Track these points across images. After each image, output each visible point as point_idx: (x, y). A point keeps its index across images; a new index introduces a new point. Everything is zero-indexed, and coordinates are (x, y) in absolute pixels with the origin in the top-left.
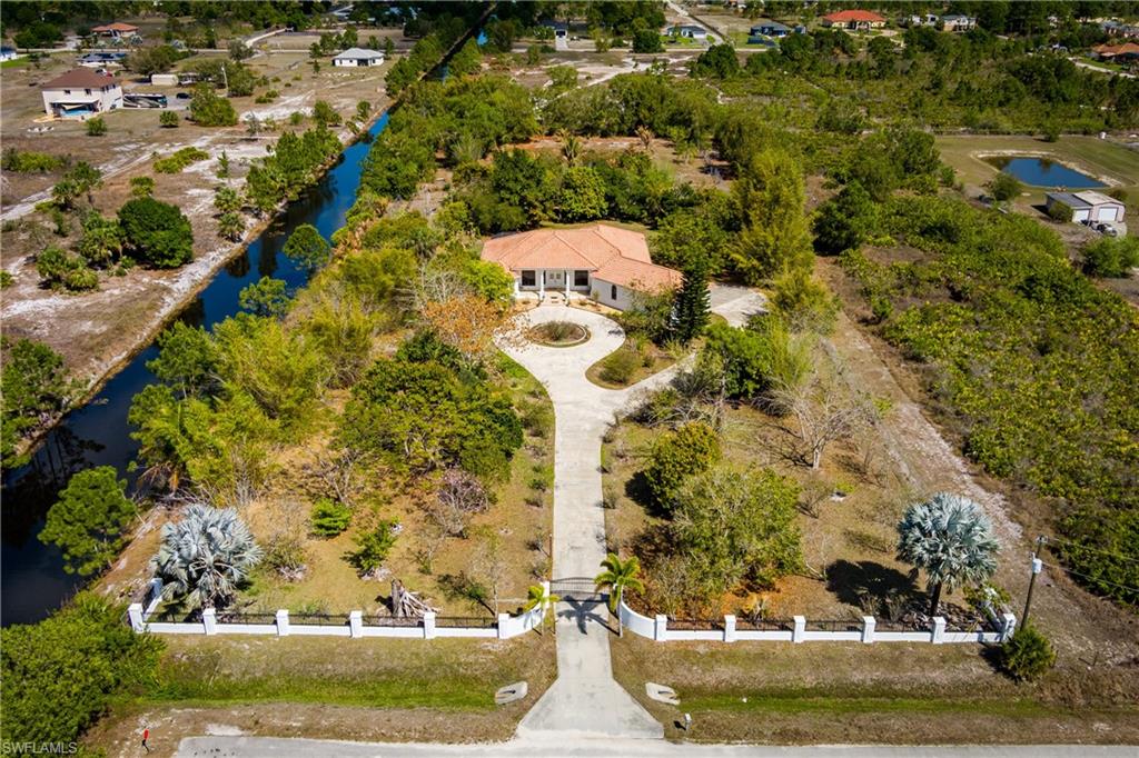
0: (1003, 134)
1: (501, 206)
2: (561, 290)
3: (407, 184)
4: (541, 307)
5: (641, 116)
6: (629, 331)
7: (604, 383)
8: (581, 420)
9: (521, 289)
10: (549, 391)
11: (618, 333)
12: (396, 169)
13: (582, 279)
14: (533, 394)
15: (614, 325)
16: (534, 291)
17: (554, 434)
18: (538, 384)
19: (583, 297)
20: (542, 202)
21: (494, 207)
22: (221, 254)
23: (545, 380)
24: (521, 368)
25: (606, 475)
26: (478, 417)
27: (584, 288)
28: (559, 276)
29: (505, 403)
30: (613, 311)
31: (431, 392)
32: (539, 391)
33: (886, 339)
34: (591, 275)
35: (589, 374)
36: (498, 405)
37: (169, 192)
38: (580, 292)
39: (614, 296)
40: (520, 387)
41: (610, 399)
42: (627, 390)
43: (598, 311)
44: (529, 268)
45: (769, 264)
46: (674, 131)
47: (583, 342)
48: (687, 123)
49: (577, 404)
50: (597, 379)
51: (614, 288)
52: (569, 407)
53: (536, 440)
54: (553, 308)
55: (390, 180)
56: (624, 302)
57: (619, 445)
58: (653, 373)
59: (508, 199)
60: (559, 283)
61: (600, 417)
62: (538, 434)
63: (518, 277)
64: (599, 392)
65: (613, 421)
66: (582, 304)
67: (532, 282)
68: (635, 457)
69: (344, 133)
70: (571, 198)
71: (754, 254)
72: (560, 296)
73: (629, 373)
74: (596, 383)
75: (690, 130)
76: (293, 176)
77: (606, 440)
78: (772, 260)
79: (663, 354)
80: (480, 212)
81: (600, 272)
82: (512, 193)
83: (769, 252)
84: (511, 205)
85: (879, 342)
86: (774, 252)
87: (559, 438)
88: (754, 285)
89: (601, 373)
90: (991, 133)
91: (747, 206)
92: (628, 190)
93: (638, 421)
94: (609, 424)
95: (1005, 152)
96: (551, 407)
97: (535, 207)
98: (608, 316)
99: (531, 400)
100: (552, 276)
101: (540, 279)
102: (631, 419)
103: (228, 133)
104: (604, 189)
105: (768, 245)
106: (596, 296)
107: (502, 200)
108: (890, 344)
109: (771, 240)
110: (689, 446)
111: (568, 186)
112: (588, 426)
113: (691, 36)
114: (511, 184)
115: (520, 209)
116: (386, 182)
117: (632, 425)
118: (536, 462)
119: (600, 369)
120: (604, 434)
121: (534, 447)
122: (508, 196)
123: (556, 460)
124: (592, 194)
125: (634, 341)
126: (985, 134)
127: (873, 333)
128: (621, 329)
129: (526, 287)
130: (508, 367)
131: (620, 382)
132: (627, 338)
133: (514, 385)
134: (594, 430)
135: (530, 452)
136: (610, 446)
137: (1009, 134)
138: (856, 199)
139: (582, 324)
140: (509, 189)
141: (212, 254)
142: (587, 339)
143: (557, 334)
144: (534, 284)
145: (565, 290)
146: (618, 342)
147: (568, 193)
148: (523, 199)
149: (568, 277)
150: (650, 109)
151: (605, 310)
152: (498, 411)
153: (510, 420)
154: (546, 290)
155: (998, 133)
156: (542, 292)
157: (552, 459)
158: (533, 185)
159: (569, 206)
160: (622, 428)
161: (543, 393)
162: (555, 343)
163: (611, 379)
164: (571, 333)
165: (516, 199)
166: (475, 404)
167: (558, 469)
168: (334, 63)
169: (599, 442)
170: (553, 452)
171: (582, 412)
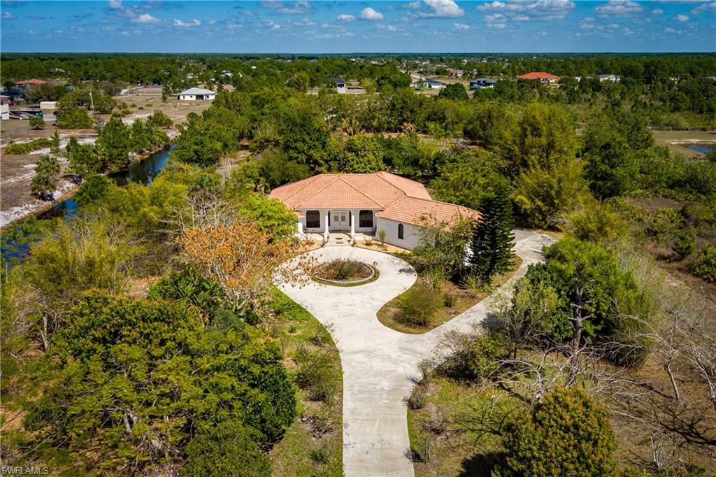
0: (683, 130)
1: (289, 164)
2: (347, 232)
3: (211, 156)
4: (326, 248)
5: (405, 116)
6: (420, 270)
7: (400, 326)
8: (376, 375)
9: (305, 231)
10: (335, 336)
11: (409, 271)
12: (202, 143)
13: (366, 219)
14: (315, 341)
15: (404, 264)
16: (319, 233)
17: (341, 396)
18: (321, 328)
19: (369, 238)
20: (327, 162)
21: (283, 165)
22: (26, 209)
23: (330, 323)
24: (301, 310)
25: (421, 464)
26: (226, 380)
27: (369, 229)
28: (343, 219)
29: (269, 355)
30: (400, 251)
31: (157, 341)
32: (322, 337)
33: (697, 276)
34: (376, 215)
35: (382, 315)
36: (257, 359)
37: (9, 166)
38: (365, 233)
39: (401, 236)
40: (299, 332)
41: (408, 346)
42: (429, 334)
43: (385, 251)
44: (313, 208)
45: (552, 204)
46: (432, 125)
47: (371, 281)
48: (442, 119)
49: (368, 353)
50: (392, 321)
51: (401, 227)
52: (360, 357)
53: (316, 407)
54: (337, 248)
55: (196, 152)
56: (412, 241)
57: (432, 412)
58: (456, 313)
59: (296, 158)
60: (345, 225)
61: (401, 370)
62: (320, 397)
63: (302, 217)
64: (395, 337)
65: (419, 376)
66: (368, 244)
67: (317, 225)
68: (458, 432)
69: (174, 133)
70: (353, 160)
71: (538, 195)
72: (345, 237)
73: (429, 313)
74: (390, 326)
75: (444, 124)
76: (115, 152)
77: (413, 405)
78: (556, 202)
79: (462, 292)
80: (271, 170)
81: (385, 212)
82: (299, 153)
83: (553, 193)
84: (298, 163)
85: (690, 278)
86: (559, 193)
87: (348, 403)
88: (538, 227)
89: (396, 315)
90: (673, 129)
91: (525, 152)
92: (403, 153)
93: (450, 376)
94: (413, 380)
95: (691, 140)
96: (338, 359)
97: (320, 165)
98: (396, 255)
99: (312, 349)
100: (336, 218)
101: (324, 220)
102: (441, 372)
103: (82, 132)
104: (382, 154)
105: (551, 187)
106: (382, 235)
107: (291, 159)
108: (705, 280)
109: (554, 182)
110: (567, 430)
111: (350, 150)
112: (385, 384)
113: (430, 87)
114: (299, 145)
115: (307, 167)
116: (192, 153)
117: (444, 381)
118: (315, 443)
119: (394, 310)
120: (409, 395)
121: (314, 418)
122: (295, 155)
123: (346, 439)
124: (371, 156)
125: (428, 279)
126: (669, 130)
127: (679, 270)
128: (412, 268)
129: (310, 229)
130: (287, 309)
131: (420, 324)
132: (419, 276)
133: (292, 330)
134: (395, 390)
135: (308, 427)
136: (418, 415)
137: (687, 130)
138: (618, 151)
139: (369, 262)
140: (295, 148)
141: (16, 209)
142: (376, 277)
143: (343, 273)
144: (319, 226)
145: (350, 231)
146: (410, 280)
147: (350, 155)
148: (310, 158)
149: (353, 217)
150: (412, 111)
151: (392, 249)
152: (256, 370)
153: (276, 382)
154: (331, 231)
155: (678, 130)
156: (326, 233)
157: (340, 435)
158: (320, 146)
159: (351, 166)
160: (432, 387)
161: (328, 339)
162: (341, 282)
163: (408, 321)
164: (358, 271)
165: (304, 158)
166: (222, 359)
167: (347, 455)
168: (179, 98)
169: (404, 409)
170: (339, 423)
171: (377, 364)
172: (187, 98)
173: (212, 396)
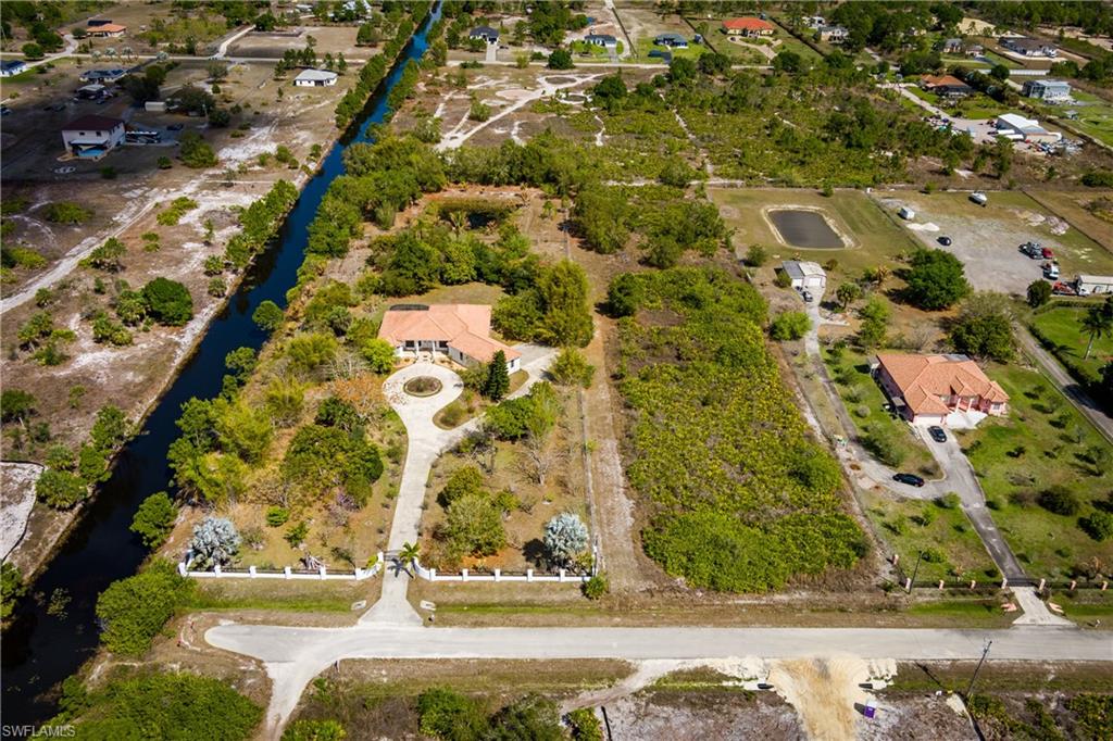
1: (400, 279)
2: (430, 351)
3: (341, 247)
4: (415, 365)
5: (525, 172)
6: (466, 384)
7: (442, 425)
8: (423, 451)
9: (404, 351)
10: (408, 430)
11: (460, 386)
14: (398, 433)
15: (458, 380)
16: (413, 352)
17: (405, 462)
18: (403, 426)
19: (443, 356)
21: (396, 279)
22: (211, 309)
23: (408, 423)
24: (396, 414)
25: (428, 488)
27: (444, 350)
30: (460, 368)
32: (402, 431)
34: (449, 343)
35: (435, 418)
38: (441, 353)
40: (392, 427)
41: (442, 437)
42: (454, 430)
43: (451, 368)
44: (411, 338)
47: (436, 393)
48: (555, 181)
49: (423, 441)
50: (439, 421)
51: (462, 353)
52: (418, 442)
53: (394, 466)
54: (422, 365)
55: (328, 244)
57: (440, 469)
58: (473, 418)
59: (405, 274)
60: (430, 346)
61: (433, 450)
62: (396, 462)
63: (402, 344)
64: (437, 432)
65: (441, 452)
66: (442, 362)
68: (447, 477)
69: (299, 178)
70: (450, 270)
72: (429, 355)
73: (459, 418)
74: (437, 425)
75: (557, 188)
77: (433, 467)
79: (482, 402)
81: (453, 343)
82: (407, 270)
84: (407, 278)
85: (616, 393)
87: (408, 464)
89: (442, 417)
93: (454, 453)
94: (437, 455)
95: (790, 206)
96: (407, 443)
98: (457, 372)
99: (397, 438)
100: (424, 342)
102: (451, 451)
103: (211, 176)
104: (474, 262)
106: (451, 356)
108: (621, 395)
111: (448, 260)
112: (425, 456)
113: (603, 44)
115: (413, 281)
116: (326, 246)
117: (451, 455)
118: (391, 480)
119: (442, 414)
120: (433, 461)
121: (392, 471)
123: (403, 479)
125: (467, 393)
127: (615, 387)
128: (462, 383)
129: (408, 349)
130: (388, 414)
131: (452, 424)
132: (464, 389)
133: (389, 427)
134: (428, 459)
135: (390, 474)
136: (435, 470)
139: (439, 378)
140: (405, 267)
141: (205, 311)
142: (440, 390)
144: (413, 347)
145: (432, 351)
146: (458, 393)
148: (415, 274)
151: (455, 367)
154: (420, 351)
156: (417, 353)
157: (401, 478)
160: (445, 457)
161: (405, 432)
162: (419, 394)
163: (447, 422)
164: (430, 386)
165: (410, 274)
167: (403, 485)
168: (295, 84)
169: (429, 467)
170: (402, 473)
171: (425, 446)
172: (305, 84)
173: (353, 466)
